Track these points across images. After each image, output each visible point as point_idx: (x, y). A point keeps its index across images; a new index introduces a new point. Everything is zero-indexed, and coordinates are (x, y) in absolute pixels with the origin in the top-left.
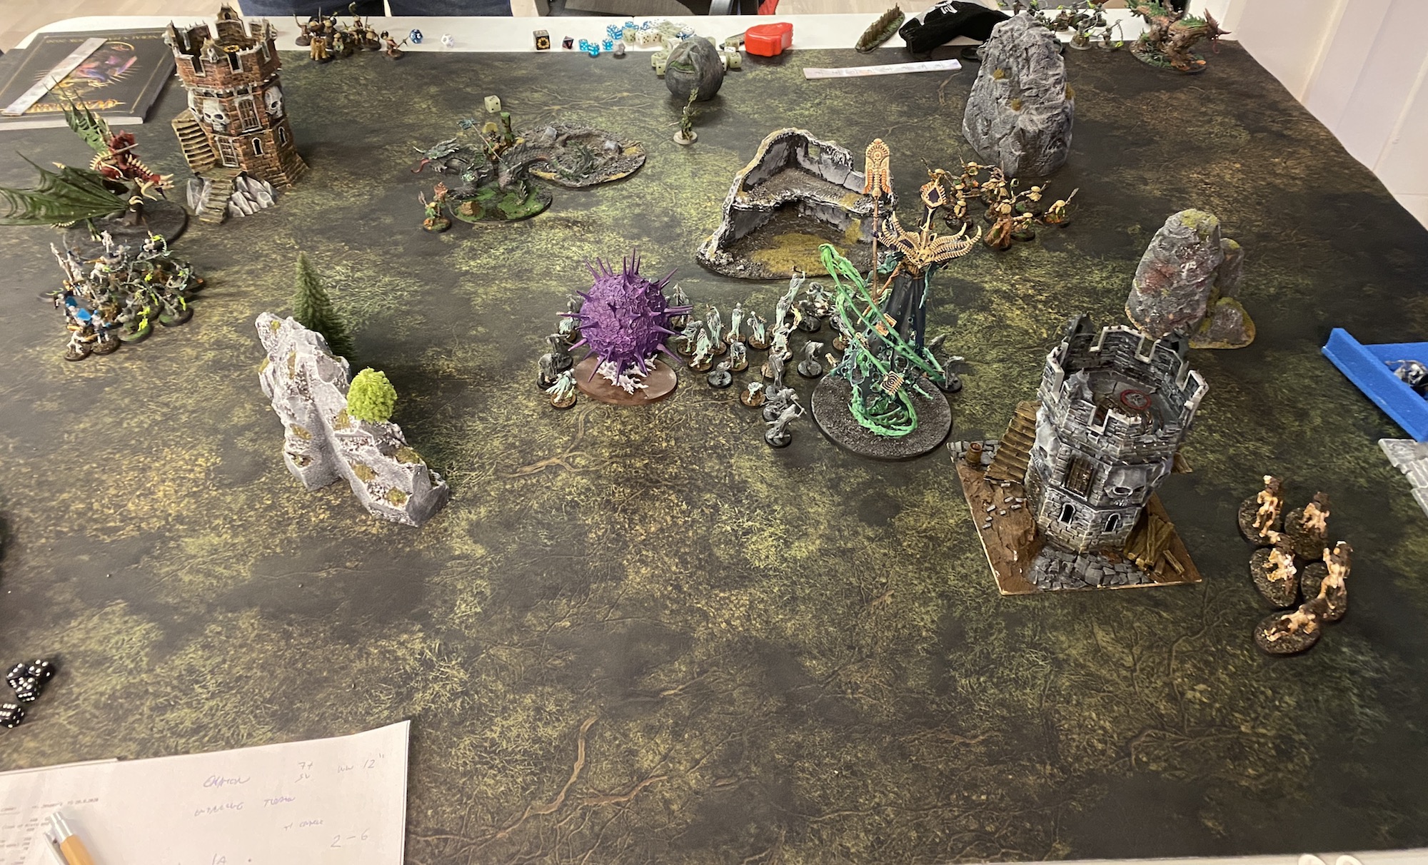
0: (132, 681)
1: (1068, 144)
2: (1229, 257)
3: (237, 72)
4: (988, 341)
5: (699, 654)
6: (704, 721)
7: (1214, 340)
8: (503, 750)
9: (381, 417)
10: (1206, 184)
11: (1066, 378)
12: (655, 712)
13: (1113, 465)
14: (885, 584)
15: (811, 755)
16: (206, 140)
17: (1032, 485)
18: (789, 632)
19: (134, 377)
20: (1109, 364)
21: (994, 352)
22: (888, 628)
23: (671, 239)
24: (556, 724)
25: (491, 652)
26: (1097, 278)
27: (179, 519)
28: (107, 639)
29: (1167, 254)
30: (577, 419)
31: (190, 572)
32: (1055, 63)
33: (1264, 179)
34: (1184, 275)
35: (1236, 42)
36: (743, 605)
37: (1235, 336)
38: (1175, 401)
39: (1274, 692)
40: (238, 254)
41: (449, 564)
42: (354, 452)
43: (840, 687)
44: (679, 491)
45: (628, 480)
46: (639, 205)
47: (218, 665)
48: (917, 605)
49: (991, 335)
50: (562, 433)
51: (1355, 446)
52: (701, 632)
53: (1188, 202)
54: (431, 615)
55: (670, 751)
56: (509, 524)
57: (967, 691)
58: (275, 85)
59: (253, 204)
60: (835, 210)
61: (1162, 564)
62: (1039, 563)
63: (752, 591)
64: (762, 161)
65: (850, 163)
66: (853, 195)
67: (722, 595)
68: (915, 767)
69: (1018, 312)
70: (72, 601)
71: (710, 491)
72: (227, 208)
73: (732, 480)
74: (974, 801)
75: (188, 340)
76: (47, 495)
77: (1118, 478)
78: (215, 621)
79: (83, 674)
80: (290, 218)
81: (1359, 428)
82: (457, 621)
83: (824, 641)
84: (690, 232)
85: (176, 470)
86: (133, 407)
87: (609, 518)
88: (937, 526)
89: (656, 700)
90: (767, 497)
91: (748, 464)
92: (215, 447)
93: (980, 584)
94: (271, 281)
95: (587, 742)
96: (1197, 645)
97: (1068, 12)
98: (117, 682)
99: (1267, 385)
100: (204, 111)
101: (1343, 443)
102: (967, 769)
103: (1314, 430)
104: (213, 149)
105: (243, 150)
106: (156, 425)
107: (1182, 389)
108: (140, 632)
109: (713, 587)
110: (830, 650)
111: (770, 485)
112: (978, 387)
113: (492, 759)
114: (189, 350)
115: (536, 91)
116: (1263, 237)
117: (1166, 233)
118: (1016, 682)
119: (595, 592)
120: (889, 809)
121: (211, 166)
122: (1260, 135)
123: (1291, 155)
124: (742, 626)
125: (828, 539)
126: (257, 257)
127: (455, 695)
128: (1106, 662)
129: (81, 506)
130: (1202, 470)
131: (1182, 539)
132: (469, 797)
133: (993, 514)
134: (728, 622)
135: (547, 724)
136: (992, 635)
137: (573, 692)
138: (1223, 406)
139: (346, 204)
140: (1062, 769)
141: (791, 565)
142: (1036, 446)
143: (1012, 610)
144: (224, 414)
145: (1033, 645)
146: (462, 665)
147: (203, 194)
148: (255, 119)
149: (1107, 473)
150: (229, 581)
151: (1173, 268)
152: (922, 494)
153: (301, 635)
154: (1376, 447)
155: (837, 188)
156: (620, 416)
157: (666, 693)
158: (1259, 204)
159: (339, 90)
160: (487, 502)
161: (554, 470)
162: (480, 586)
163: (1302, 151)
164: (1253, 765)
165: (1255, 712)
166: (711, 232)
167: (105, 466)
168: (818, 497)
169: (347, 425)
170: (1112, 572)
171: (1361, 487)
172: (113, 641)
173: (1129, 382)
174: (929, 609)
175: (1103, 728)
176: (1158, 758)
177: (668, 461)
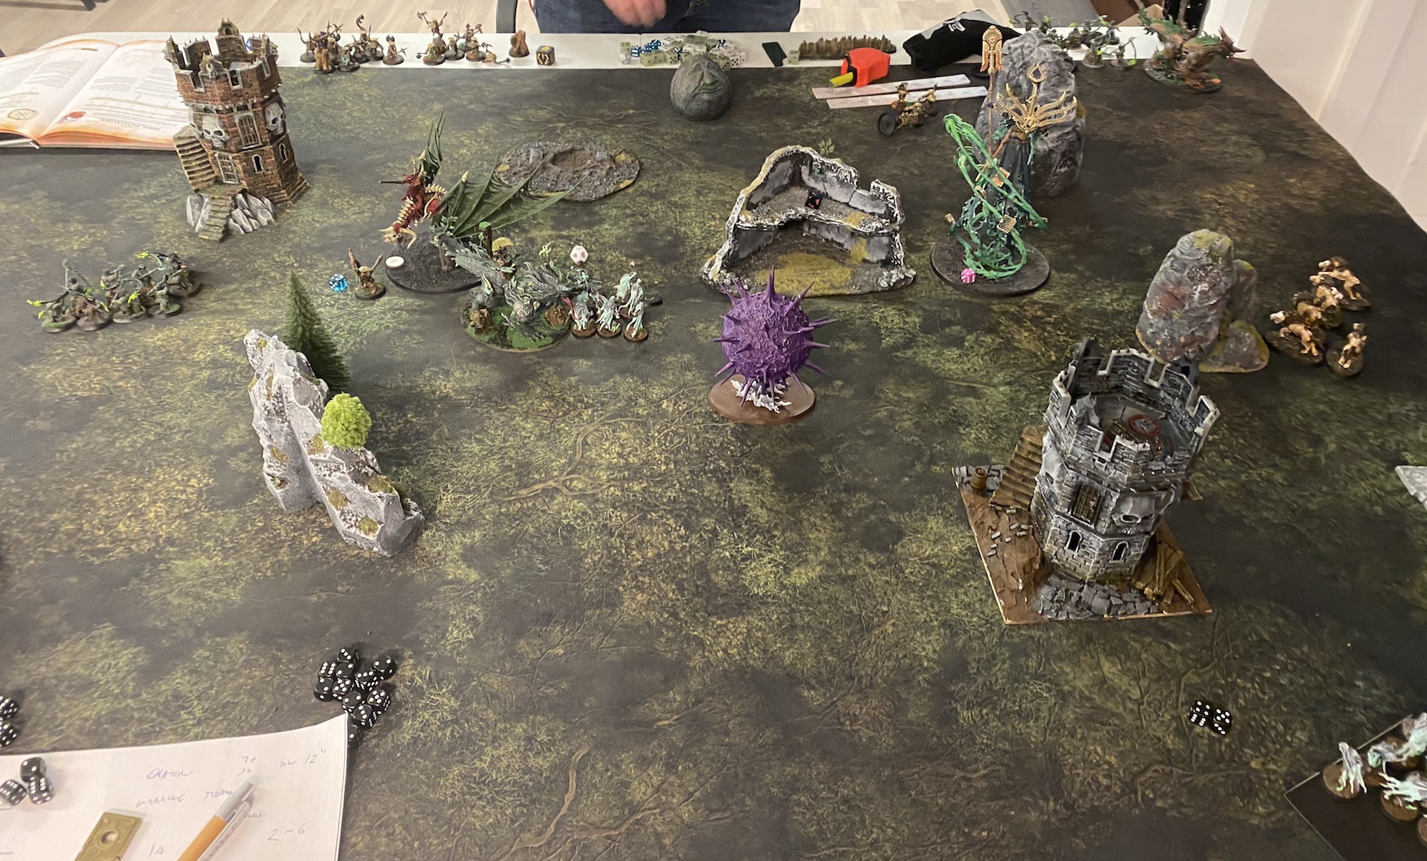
0: (117, 706)
1: (1080, 163)
2: (1242, 279)
3: (236, 87)
4: (995, 363)
5: (694, 683)
6: (698, 753)
7: (1226, 363)
8: (492, 781)
9: (353, 444)
10: (1220, 204)
11: (1073, 402)
12: (649, 743)
13: (1121, 492)
14: (887, 612)
15: (808, 789)
16: (206, 156)
17: (1038, 512)
18: (787, 662)
19: (128, 397)
20: (1118, 388)
21: (1001, 376)
22: (889, 658)
23: (675, 258)
24: (547, 754)
25: (483, 680)
26: (1107, 299)
27: (170, 541)
28: (93, 663)
29: (1178, 275)
30: (575, 442)
31: (180, 594)
32: (1066, 82)
33: (1279, 200)
34: (1196, 296)
35: (1252, 61)
36: (740, 633)
37: (1248, 360)
38: (1185, 426)
39: (1285, 725)
40: (235, 272)
41: (441, 589)
42: (327, 477)
43: (838, 719)
44: (677, 515)
45: (626, 504)
46: (642, 224)
47: (205, 691)
48: (918, 634)
49: (998, 358)
50: (559, 455)
51: (1371, 473)
52: (697, 661)
53: (1202, 223)
54: (423, 641)
55: (663, 783)
56: (503, 548)
57: (969, 723)
58: (276, 101)
59: (253, 221)
60: (840, 229)
61: (1171, 595)
62: (1045, 592)
63: (750, 618)
64: (767, 178)
65: (855, 181)
66: (858, 214)
67: (719, 622)
68: (914, 801)
69: (1026, 334)
70: (59, 624)
71: (709, 516)
72: (226, 226)
73: (732, 505)
74: (974, 838)
75: (183, 358)
76: (37, 515)
77: (1125, 506)
78: (202, 645)
79: (68, 699)
80: (290, 236)
81: (1375, 455)
82: (449, 648)
83: (823, 671)
84: (694, 252)
85: (168, 490)
86: (127, 426)
87: (605, 543)
88: (940, 553)
89: (647, 730)
90: (767, 522)
91: (747, 488)
92: (207, 468)
93: (983, 613)
94: (269, 299)
95: (578, 773)
96: (1207, 677)
97: (1081, 29)
98: (103, 707)
99: (1281, 410)
100: (204, 128)
101: (1360, 470)
102: (968, 804)
103: (1328, 457)
104: (213, 166)
105: (243, 167)
106: (149, 445)
107: (1193, 414)
108: (127, 656)
109: (709, 615)
110: (829, 680)
111: (770, 510)
112: (985, 410)
113: (480, 789)
114: (184, 369)
115: (540, 109)
116: (1277, 259)
117: (1178, 254)
118: (1020, 715)
119: (589, 619)
120: (887, 845)
121: (211, 183)
122: (1276, 155)
123: (1306, 176)
124: (739, 654)
125: (829, 565)
126: (255, 275)
127: (444, 724)
128: (1112, 695)
129: (70, 527)
130: (1211, 498)
131: (1193, 570)
132: (456, 829)
133: (998, 541)
134: (725, 651)
135: (538, 753)
136: (995, 665)
137: (565, 721)
138: (1236, 430)
139: (346, 221)
140: (1068, 806)
141: (790, 592)
142: (1042, 472)
143: (1016, 640)
144: (217, 434)
145: (1038, 677)
146: (452, 693)
147: (203, 211)
148: (255, 136)
149: (1114, 500)
150: (219, 605)
151: (1185, 290)
152: (926, 520)
153: (290, 661)
154: (1393, 475)
155: (842, 206)
156: (619, 438)
157: (660, 724)
158: (1274, 225)
159: (343, 106)
160: (483, 526)
161: (550, 493)
162: (473, 611)
163: (1319, 171)
164: (1263, 803)
165: (1266, 747)
166: (715, 252)
167: (97, 486)
168: (818, 522)
169: (321, 450)
170: (1120, 602)
171: (1377, 515)
172: (100, 665)
173: (1138, 407)
174: (931, 638)
175: (1109, 763)
176: (1165, 795)
177: (667, 485)
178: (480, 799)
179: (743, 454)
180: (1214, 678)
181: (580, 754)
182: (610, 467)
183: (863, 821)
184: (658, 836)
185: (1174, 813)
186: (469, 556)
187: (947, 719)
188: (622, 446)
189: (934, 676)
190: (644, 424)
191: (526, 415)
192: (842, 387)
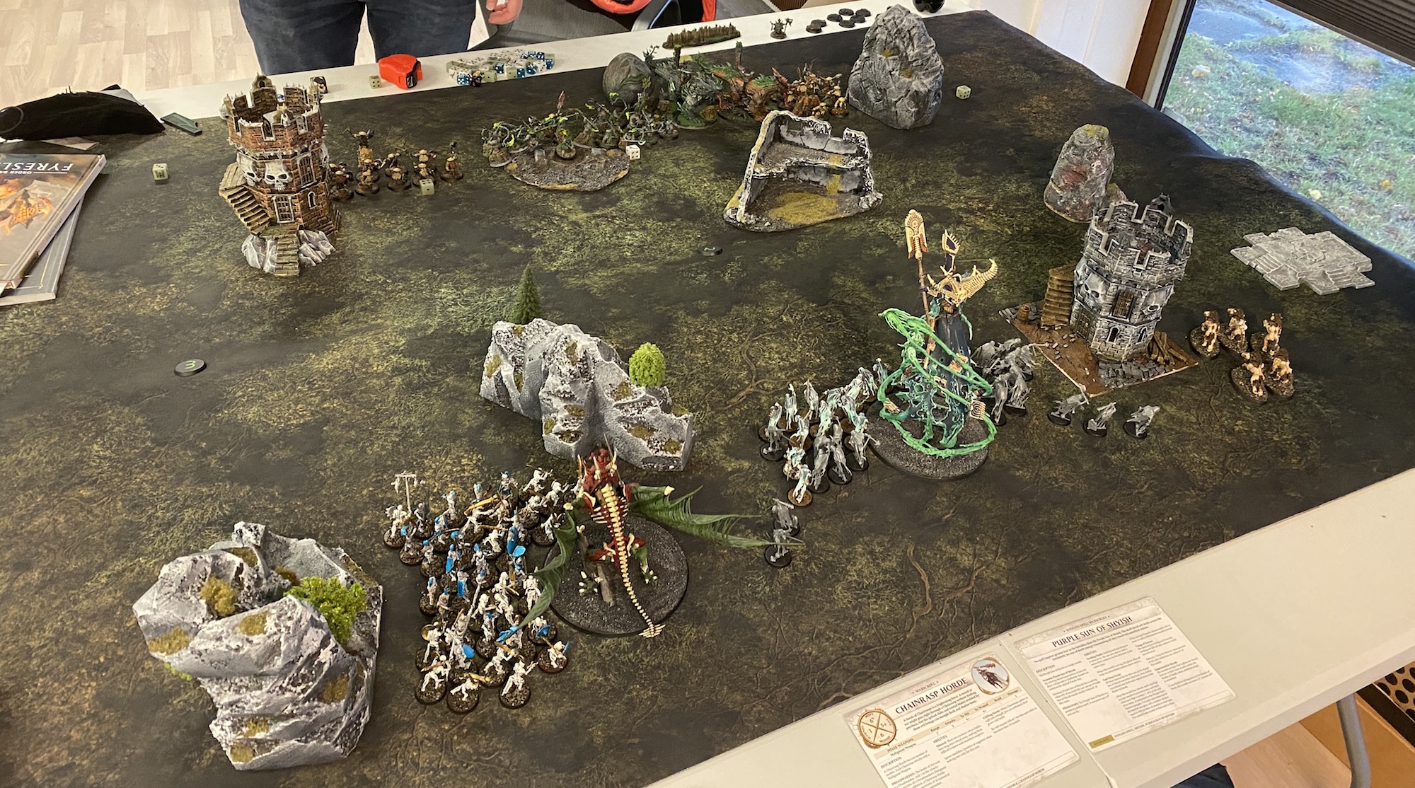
3: (302, 132)
4: (977, 243)
6: (982, 526)
8: (868, 584)
12: (949, 531)
13: (1150, 290)
15: (1059, 526)
20: (1113, 229)
21: (987, 250)
23: (697, 215)
24: (890, 557)
26: (1012, 188)
30: (742, 358)
38: (1165, 244)
40: (337, 297)
41: (730, 478)
43: (1046, 482)
46: (652, 195)
49: (977, 239)
50: (739, 370)
55: (974, 550)
56: (751, 440)
57: (1119, 462)
59: (318, 252)
60: (816, 170)
61: (1172, 358)
62: (1102, 373)
64: (765, 137)
65: (830, 131)
66: (833, 156)
68: (1121, 513)
69: (983, 220)
72: (298, 261)
74: (1167, 522)
75: (366, 373)
77: (1151, 300)
80: (361, 259)
86: (363, 436)
89: (942, 523)
92: (467, 448)
95: (918, 561)
96: (1221, 399)
102: (1151, 506)
106: (398, 444)
107: (1171, 235)
113: (864, 592)
114: (374, 381)
117: (1073, 143)
120: (1125, 541)
132: (869, 620)
135: (883, 559)
137: (885, 534)
140: (1200, 489)
147: (269, 252)
148: (311, 174)
149: (1144, 297)
151: (1085, 167)
154: (1232, 256)
155: (817, 152)
156: (772, 348)
157: (945, 517)
160: (724, 430)
163: (1076, 81)
170: (1147, 369)
175: (1205, 461)
176: (1244, 469)
177: (829, 371)
178: (869, 598)
179: (864, 339)
180: (1226, 399)
181: (911, 550)
182: (781, 369)
183: (1103, 533)
184: (997, 581)
185: (1254, 476)
186: (730, 451)
187: (1106, 464)
188: (777, 352)
189: (1082, 441)
190: (781, 335)
191: (691, 347)
192: (894, 280)
